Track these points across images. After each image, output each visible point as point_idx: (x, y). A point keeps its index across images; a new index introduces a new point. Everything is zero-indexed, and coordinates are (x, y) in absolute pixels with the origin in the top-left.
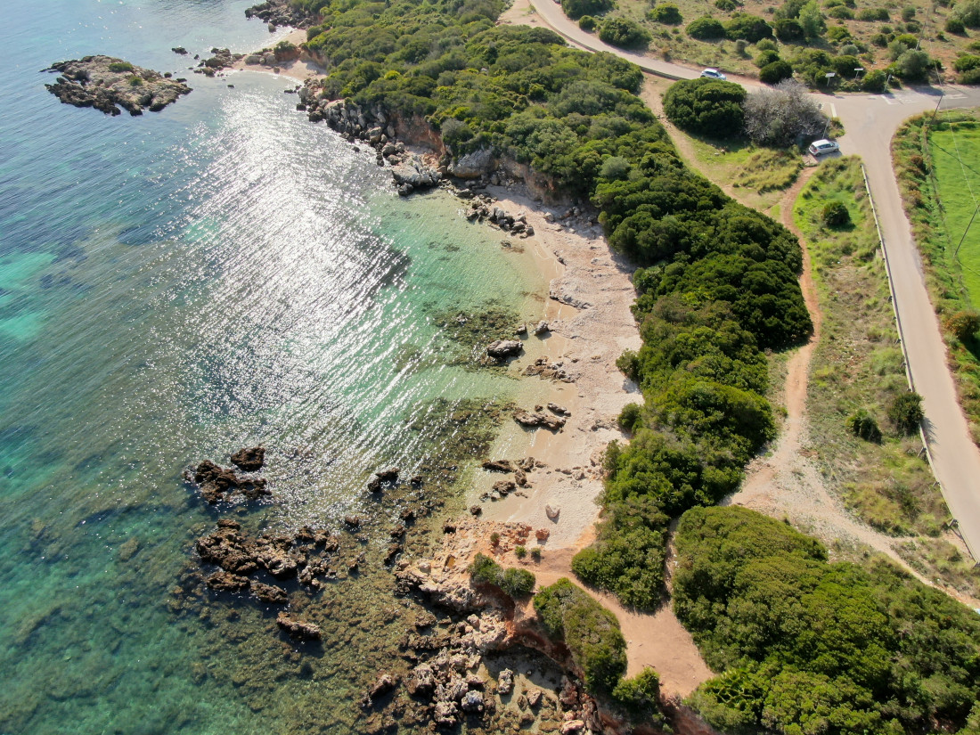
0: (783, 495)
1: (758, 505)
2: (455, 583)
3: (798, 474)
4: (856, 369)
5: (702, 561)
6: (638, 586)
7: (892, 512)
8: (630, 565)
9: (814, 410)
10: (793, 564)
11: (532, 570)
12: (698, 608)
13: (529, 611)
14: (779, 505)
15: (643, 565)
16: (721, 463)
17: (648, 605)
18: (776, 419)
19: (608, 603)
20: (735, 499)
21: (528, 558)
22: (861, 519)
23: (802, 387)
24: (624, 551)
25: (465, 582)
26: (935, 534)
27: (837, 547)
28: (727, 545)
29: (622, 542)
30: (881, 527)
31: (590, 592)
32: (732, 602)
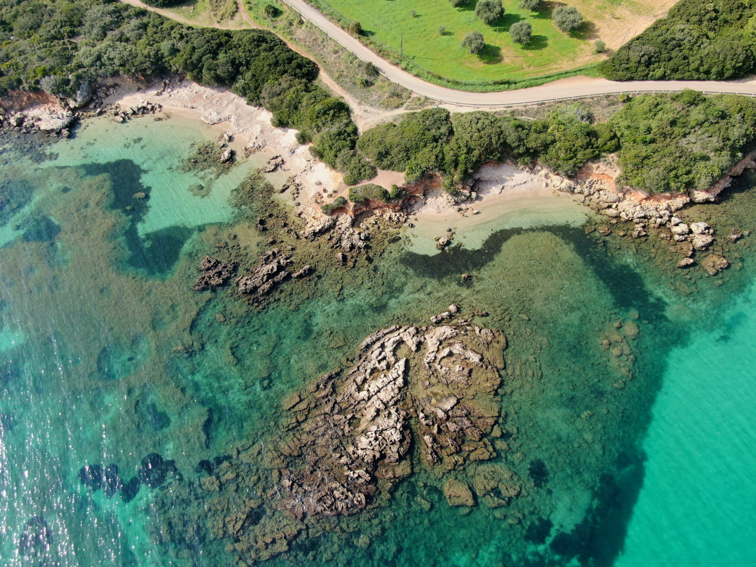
0: (369, 120)
1: (367, 128)
2: (324, 220)
3: (366, 111)
4: (343, 67)
5: (376, 151)
6: (368, 172)
7: (396, 101)
8: (360, 170)
9: (348, 90)
10: (392, 132)
11: (339, 195)
12: (386, 162)
13: (352, 204)
14: (371, 123)
15: (363, 166)
16: (347, 125)
17: (375, 174)
18: (343, 101)
19: (365, 183)
20: (361, 131)
21: (334, 195)
22: (392, 109)
23: (336, 85)
24: (355, 167)
25: (327, 217)
26: (410, 97)
27: (395, 120)
28: (376, 141)
29: (352, 166)
30: (397, 107)
31: (358, 185)
32: (392, 153)
